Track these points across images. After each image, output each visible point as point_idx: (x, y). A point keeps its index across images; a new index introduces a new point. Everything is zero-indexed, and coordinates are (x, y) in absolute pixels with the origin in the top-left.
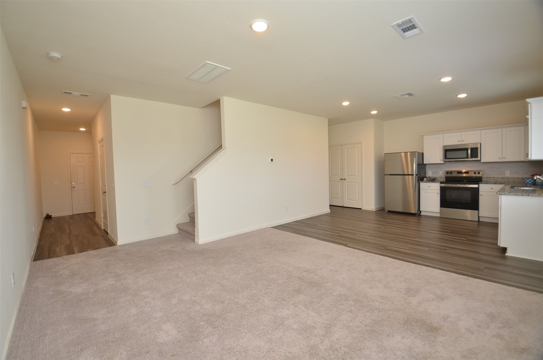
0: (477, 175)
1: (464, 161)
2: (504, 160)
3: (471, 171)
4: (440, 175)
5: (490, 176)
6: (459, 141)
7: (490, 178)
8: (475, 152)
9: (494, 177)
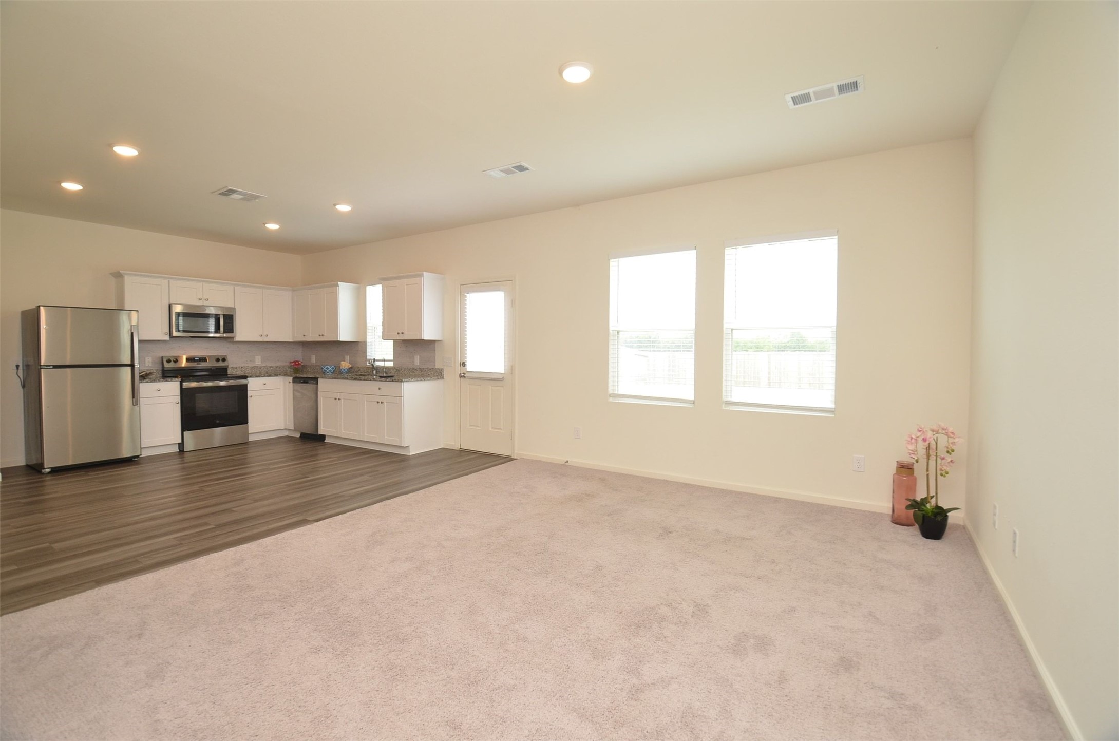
0: (221, 364)
1: (206, 339)
2: (266, 339)
3: (210, 357)
4: (147, 365)
5: (235, 366)
6: (200, 299)
7: (236, 368)
8: (227, 322)
9: (242, 367)
